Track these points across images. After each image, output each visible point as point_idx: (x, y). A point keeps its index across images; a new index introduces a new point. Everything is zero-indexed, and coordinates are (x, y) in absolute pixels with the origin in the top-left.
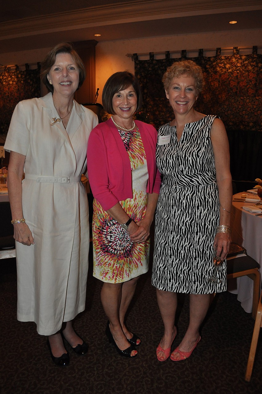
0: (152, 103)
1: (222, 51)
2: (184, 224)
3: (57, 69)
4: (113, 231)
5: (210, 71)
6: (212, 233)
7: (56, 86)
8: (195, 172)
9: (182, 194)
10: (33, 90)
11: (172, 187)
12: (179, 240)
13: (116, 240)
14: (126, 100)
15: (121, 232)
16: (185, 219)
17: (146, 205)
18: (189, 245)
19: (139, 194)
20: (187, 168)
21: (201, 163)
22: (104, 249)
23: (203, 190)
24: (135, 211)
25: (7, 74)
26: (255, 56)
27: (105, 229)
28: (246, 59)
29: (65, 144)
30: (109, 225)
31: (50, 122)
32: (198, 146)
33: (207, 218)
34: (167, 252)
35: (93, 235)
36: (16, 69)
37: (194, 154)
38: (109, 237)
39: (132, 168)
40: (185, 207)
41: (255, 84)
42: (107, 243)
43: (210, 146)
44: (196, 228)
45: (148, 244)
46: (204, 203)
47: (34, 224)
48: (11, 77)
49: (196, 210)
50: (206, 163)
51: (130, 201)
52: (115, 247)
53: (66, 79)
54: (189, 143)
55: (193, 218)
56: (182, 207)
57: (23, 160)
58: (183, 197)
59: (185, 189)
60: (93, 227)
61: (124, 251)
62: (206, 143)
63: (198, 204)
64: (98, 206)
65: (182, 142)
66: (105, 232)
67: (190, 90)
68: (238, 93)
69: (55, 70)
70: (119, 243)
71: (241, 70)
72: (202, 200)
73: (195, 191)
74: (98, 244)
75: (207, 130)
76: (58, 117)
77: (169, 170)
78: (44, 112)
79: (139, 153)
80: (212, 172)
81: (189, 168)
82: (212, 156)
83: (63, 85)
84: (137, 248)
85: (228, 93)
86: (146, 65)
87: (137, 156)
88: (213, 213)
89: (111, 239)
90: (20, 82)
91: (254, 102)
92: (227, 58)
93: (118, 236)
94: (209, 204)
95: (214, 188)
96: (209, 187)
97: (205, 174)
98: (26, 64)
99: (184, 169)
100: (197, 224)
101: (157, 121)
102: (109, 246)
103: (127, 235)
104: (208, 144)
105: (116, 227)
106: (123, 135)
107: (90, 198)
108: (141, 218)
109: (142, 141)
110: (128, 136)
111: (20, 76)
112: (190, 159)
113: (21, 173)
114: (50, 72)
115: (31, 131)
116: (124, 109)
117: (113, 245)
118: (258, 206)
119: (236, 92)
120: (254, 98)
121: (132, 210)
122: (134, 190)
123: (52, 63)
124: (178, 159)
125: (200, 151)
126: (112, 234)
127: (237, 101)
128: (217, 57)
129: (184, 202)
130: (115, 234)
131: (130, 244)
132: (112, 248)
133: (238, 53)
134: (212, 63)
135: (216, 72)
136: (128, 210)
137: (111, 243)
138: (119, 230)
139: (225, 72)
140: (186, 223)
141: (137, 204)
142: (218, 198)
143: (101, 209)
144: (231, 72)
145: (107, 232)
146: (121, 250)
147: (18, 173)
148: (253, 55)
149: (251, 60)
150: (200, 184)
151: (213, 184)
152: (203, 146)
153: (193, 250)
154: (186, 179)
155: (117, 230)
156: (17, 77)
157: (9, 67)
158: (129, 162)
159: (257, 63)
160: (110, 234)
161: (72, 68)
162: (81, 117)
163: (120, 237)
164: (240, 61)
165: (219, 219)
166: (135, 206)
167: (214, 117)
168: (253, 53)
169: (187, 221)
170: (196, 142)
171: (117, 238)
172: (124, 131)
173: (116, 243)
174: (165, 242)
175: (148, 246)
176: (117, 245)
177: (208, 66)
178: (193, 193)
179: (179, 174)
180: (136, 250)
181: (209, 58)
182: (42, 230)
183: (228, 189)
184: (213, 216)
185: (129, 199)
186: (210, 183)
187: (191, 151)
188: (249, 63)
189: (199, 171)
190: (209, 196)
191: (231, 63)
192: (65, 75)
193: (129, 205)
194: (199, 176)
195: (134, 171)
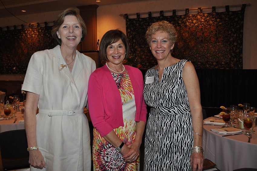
0: (139, 49)
1: (189, 11)
2: (165, 146)
3: (65, 27)
4: (109, 153)
5: (182, 25)
6: (188, 153)
7: (64, 40)
8: (171, 105)
9: (163, 122)
10: (50, 41)
11: (155, 116)
12: (162, 158)
13: (112, 160)
14: (116, 51)
15: (116, 153)
16: (165, 142)
17: (136, 131)
18: (170, 163)
19: (129, 122)
20: (165, 101)
21: (175, 98)
22: (102, 168)
23: (179, 119)
24: (126, 136)
25: (30, 30)
26: (214, 14)
27: (102, 152)
28: (208, 16)
29: (71, 84)
30: (106, 148)
31: (59, 68)
32: (172, 84)
33: (183, 141)
34: (152, 169)
35: (94, 157)
36: (38, 26)
37: (170, 90)
38: (106, 158)
39: (122, 102)
40: (165, 132)
41: (216, 34)
42: (105, 163)
43: (182, 84)
44: (174, 148)
45: (137, 163)
46: (180, 128)
47: (46, 150)
48: (34, 31)
49: (174, 135)
50: (180, 97)
51: (122, 128)
52: (111, 166)
53: (71, 35)
54: (167, 82)
55: (172, 141)
56: (163, 133)
57: (37, 98)
58: (164, 124)
59: (165, 118)
60: (93, 150)
61: (119, 169)
62: (179, 82)
63: (176, 129)
64: (97, 133)
65: (162, 82)
66: (102, 154)
67: (165, 41)
68: (203, 41)
69: (64, 27)
70: (114, 163)
71: (205, 24)
72: (178, 127)
73: (172, 120)
74: (97, 164)
75: (180, 72)
76: (65, 64)
77: (152, 103)
78: (54, 60)
79: (128, 90)
80: (186, 104)
81: (166, 101)
82: (185, 92)
83: (69, 39)
84: (129, 166)
85: (196, 41)
86: (135, 22)
87: (127, 93)
88: (188, 137)
89: (108, 160)
90: (41, 35)
91: (216, 47)
92: (193, 16)
93: (113, 157)
94: (184, 130)
95: (188, 117)
96: (184, 116)
97: (180, 106)
98: (45, 22)
99: (163, 102)
100: (176, 146)
101: (143, 63)
102: (106, 166)
103: (120, 156)
104: (180, 82)
105: (111, 150)
106: (116, 76)
107: (91, 127)
108: (132, 142)
109: (130, 81)
110: (119, 77)
111: (40, 31)
112: (167, 94)
113: (35, 109)
114: (59, 29)
115: (44, 76)
116: (115, 57)
117: (109, 164)
118: (224, 128)
119: (202, 40)
120: (216, 44)
121: (124, 136)
122: (125, 119)
123: (62, 22)
124: (158, 95)
125: (174, 88)
126: (108, 156)
127: (203, 46)
128: (186, 15)
129: (165, 128)
130: (111, 156)
131: (123, 163)
132: (108, 167)
133: (201, 12)
134: (183, 20)
135: (186, 26)
136: (120, 136)
137: (108, 163)
138: (114, 152)
139: (193, 26)
140: (166, 145)
141: (128, 130)
142: (192, 125)
143: (99, 136)
144: (197, 26)
145: (104, 154)
146: (116, 168)
147: (33, 109)
148: (213, 13)
149: (211, 16)
150: (176, 114)
151: (187, 114)
152: (177, 84)
153: (173, 167)
154: (165, 110)
155: (112, 152)
156: (39, 32)
157: (33, 24)
158: (120, 97)
159: (216, 19)
160: (106, 156)
161: (77, 27)
162: (82, 63)
163: (115, 158)
164: (203, 18)
165: (193, 141)
166: (126, 132)
167: (185, 61)
168: (212, 12)
169: (167, 144)
170: (171, 81)
171: (113, 158)
172: (116, 73)
173: (112, 163)
174: (151, 160)
175: (138, 164)
176: (113, 164)
177: (180, 22)
178: (171, 121)
179: (160, 106)
180: (129, 168)
181: (181, 16)
182: (53, 154)
183: (199, 117)
184: (188, 139)
185: (121, 127)
186: (184, 113)
187: (167, 89)
188: (210, 19)
189: (174, 103)
190: (184, 123)
191: (197, 19)
192: (71, 31)
193: (122, 132)
194: (175, 107)
195: (124, 104)
